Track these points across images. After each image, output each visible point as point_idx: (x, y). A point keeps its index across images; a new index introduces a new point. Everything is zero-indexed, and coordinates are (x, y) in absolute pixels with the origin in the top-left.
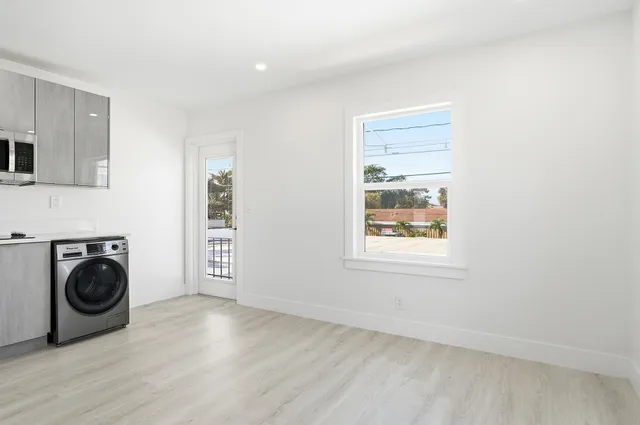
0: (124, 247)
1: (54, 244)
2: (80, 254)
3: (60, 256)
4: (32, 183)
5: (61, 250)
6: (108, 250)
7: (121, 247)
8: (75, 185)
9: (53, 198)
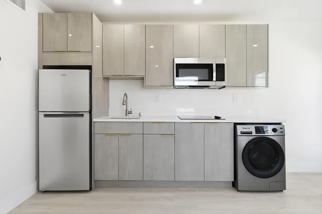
0: (281, 130)
1: (236, 124)
2: (251, 133)
3: (239, 133)
4: (224, 87)
5: (240, 129)
6: (269, 132)
7: (279, 130)
8: (247, 86)
9: (235, 95)
